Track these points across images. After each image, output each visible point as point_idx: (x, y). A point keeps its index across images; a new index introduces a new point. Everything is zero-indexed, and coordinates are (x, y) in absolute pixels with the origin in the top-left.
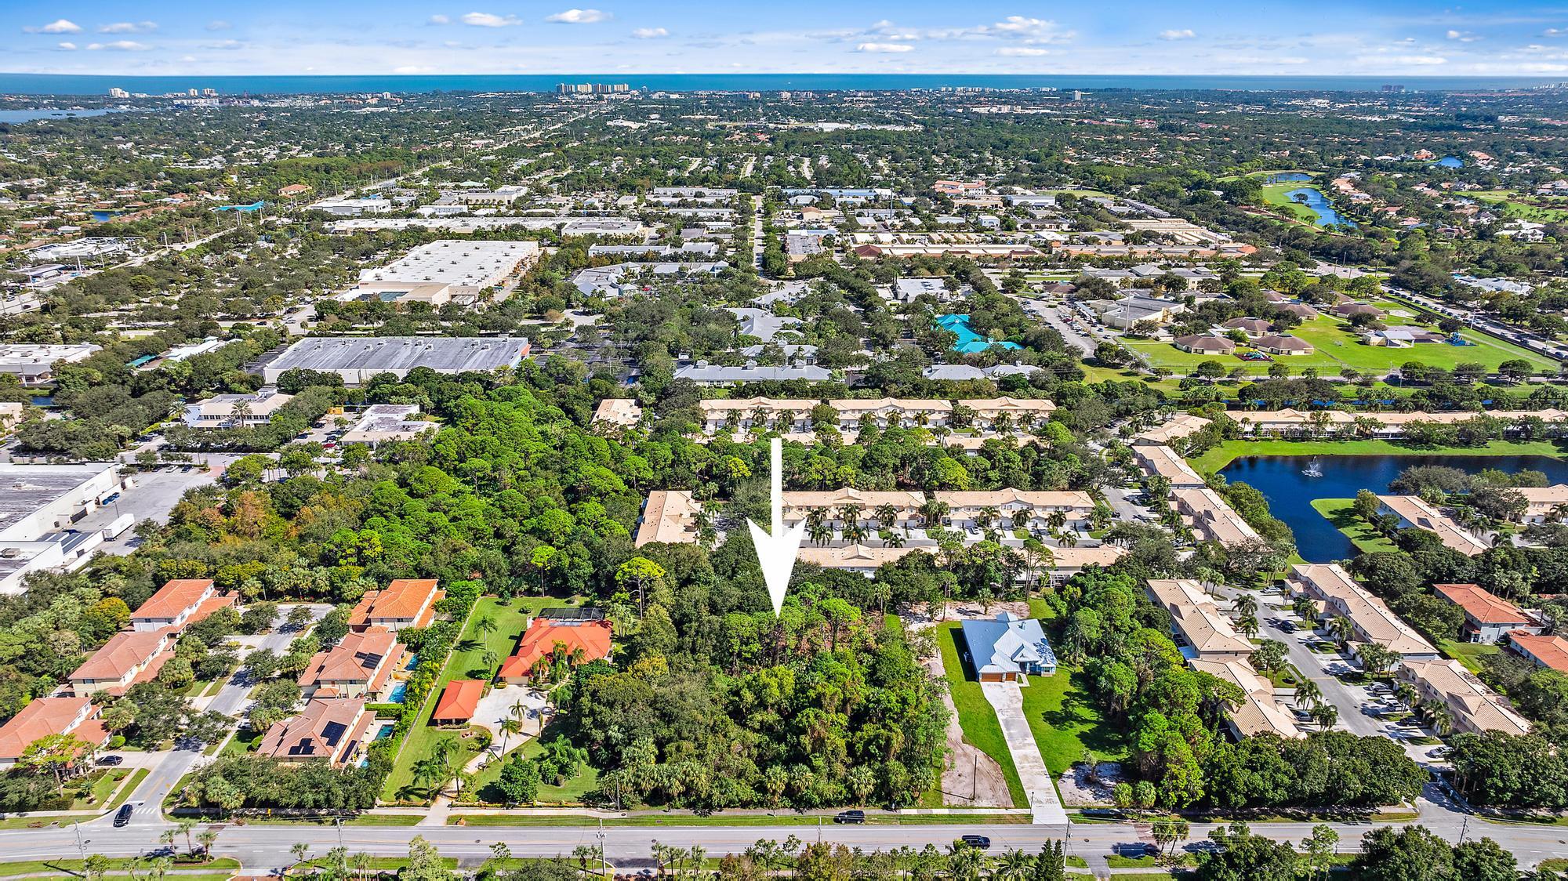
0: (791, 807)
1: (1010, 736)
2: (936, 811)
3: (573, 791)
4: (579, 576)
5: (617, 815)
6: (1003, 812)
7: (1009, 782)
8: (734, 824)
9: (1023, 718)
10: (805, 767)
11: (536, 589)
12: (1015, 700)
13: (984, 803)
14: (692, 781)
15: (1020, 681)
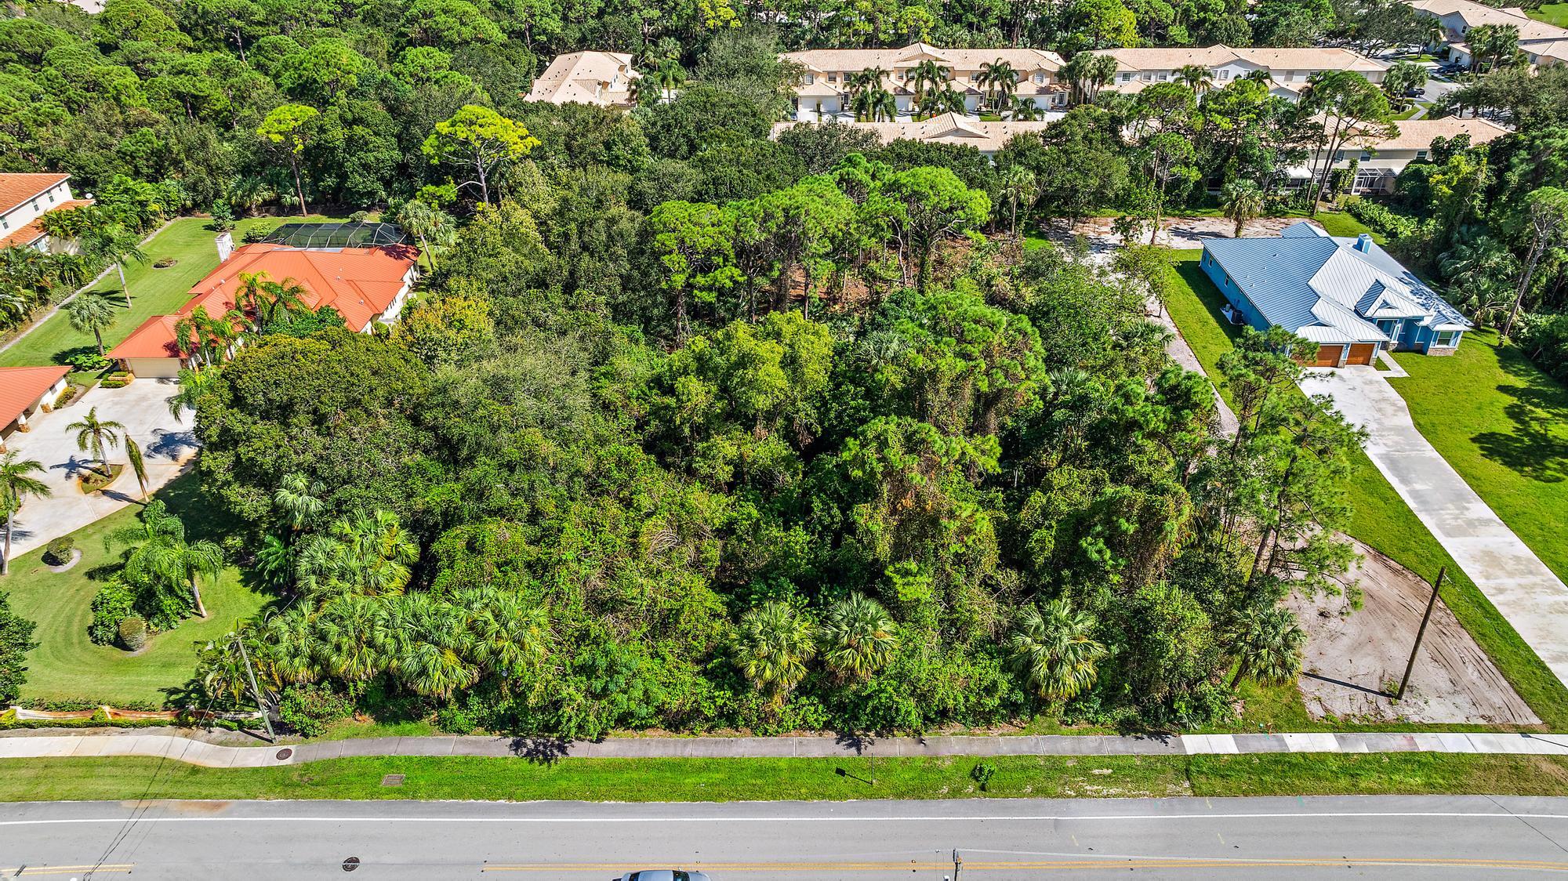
0: (828, 725)
1: (1416, 495)
2: (1297, 742)
3: (167, 665)
4: (366, 167)
5: (260, 756)
6: (1512, 744)
7: (1480, 637)
8: (636, 795)
9: (1429, 451)
10: (873, 607)
11: (287, 199)
12: (1389, 409)
13: (1437, 711)
14: (495, 653)
15: (1380, 366)
